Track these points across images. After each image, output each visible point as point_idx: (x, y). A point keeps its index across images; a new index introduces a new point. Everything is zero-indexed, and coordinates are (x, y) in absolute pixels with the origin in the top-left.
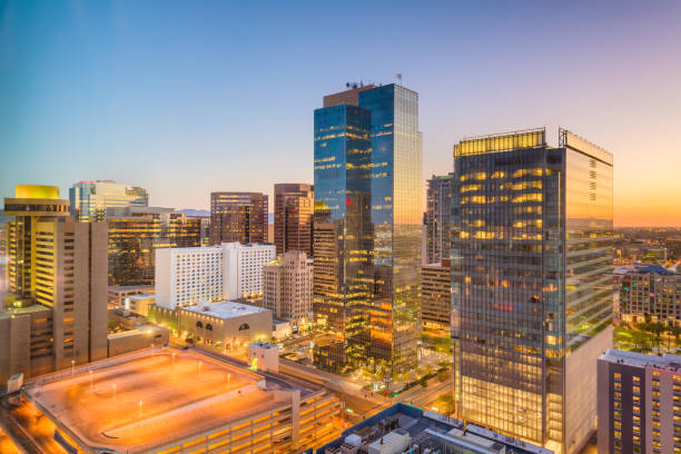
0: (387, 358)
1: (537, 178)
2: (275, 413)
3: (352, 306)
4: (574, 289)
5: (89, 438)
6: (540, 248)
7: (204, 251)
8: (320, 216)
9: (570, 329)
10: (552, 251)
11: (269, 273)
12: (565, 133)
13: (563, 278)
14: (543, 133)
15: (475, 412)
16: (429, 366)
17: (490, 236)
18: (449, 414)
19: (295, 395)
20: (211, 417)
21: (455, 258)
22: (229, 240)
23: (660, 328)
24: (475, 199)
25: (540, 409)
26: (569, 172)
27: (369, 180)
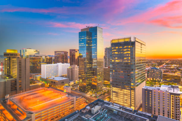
0: (96, 89)
1: (129, 48)
2: (70, 102)
3: (88, 77)
4: (137, 73)
5: (25, 109)
6: (130, 64)
7: (53, 65)
8: (80, 56)
9: (136, 81)
10: (132, 64)
11: (68, 70)
12: (135, 38)
13: (135, 70)
14: (130, 38)
15: (115, 101)
16: (105, 91)
17: (119, 61)
18: (110, 101)
19: (75, 98)
20: (55, 103)
21: (111, 66)
22: (59, 62)
23: (155, 81)
24: (115, 53)
25: (130, 100)
26: (136, 47)
27: (92, 48)
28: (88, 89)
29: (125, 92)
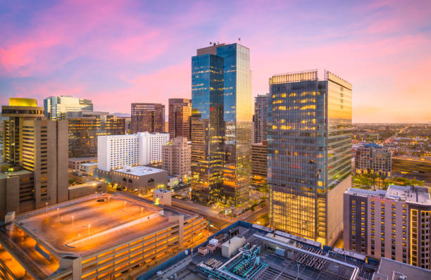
0: (233, 196)
1: (313, 97)
2: (169, 228)
3: (214, 168)
4: (332, 157)
5: (57, 248)
6: (314, 134)
7: (127, 137)
8: (197, 116)
9: (330, 178)
10: (320, 136)
11: (165, 149)
12: (328, 73)
13: (326, 150)
14: (316, 72)
15: (279, 224)
16: (256, 200)
17: (288, 128)
18: (266, 225)
19: (181, 218)
20: (132, 232)
21: (269, 140)
22: (142, 131)
23: (374, 177)
24: (280, 108)
25: (314, 221)
26: (330, 93)
27: (223, 96)
28: (215, 197)
29: (303, 204)
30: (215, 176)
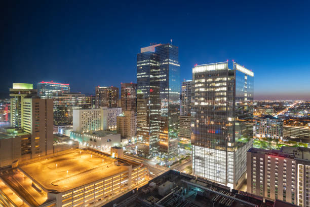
0: (166, 152)
1: (224, 81)
3: (152, 132)
5: (46, 186)
9: (237, 140)
11: (119, 119)
15: (200, 173)
17: (206, 104)
19: (130, 167)
20: (96, 176)
21: (193, 113)
22: (103, 106)
23: (271, 139)
24: (201, 90)
28: (155, 152)
30: (154, 138)
